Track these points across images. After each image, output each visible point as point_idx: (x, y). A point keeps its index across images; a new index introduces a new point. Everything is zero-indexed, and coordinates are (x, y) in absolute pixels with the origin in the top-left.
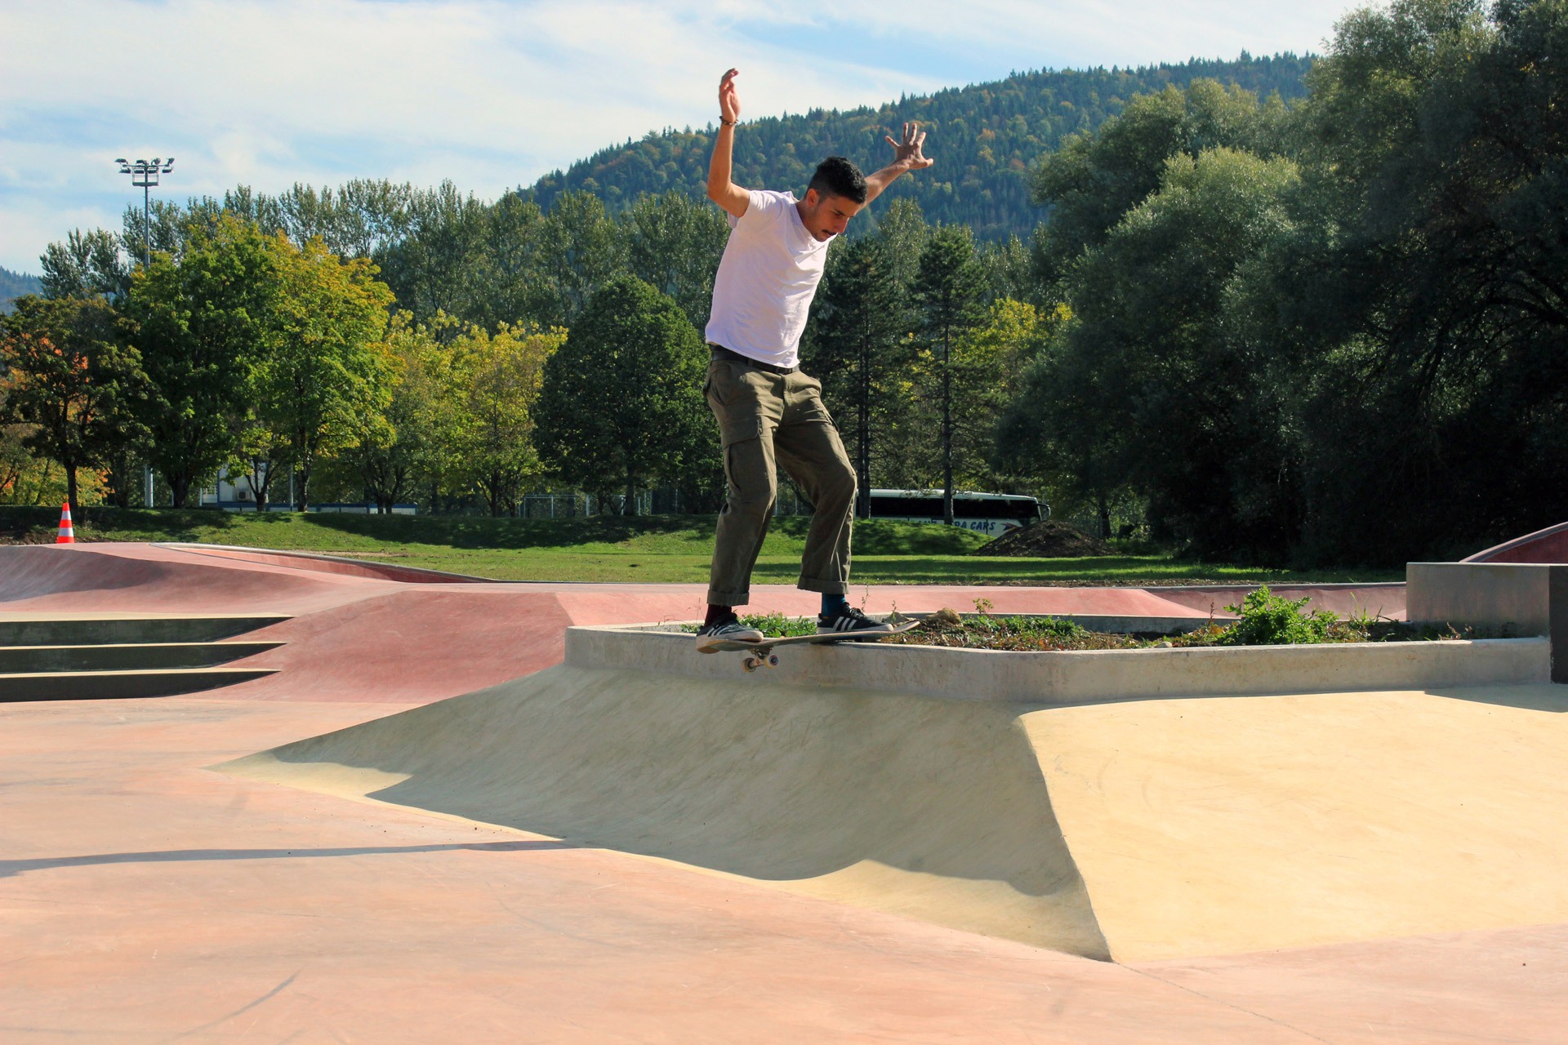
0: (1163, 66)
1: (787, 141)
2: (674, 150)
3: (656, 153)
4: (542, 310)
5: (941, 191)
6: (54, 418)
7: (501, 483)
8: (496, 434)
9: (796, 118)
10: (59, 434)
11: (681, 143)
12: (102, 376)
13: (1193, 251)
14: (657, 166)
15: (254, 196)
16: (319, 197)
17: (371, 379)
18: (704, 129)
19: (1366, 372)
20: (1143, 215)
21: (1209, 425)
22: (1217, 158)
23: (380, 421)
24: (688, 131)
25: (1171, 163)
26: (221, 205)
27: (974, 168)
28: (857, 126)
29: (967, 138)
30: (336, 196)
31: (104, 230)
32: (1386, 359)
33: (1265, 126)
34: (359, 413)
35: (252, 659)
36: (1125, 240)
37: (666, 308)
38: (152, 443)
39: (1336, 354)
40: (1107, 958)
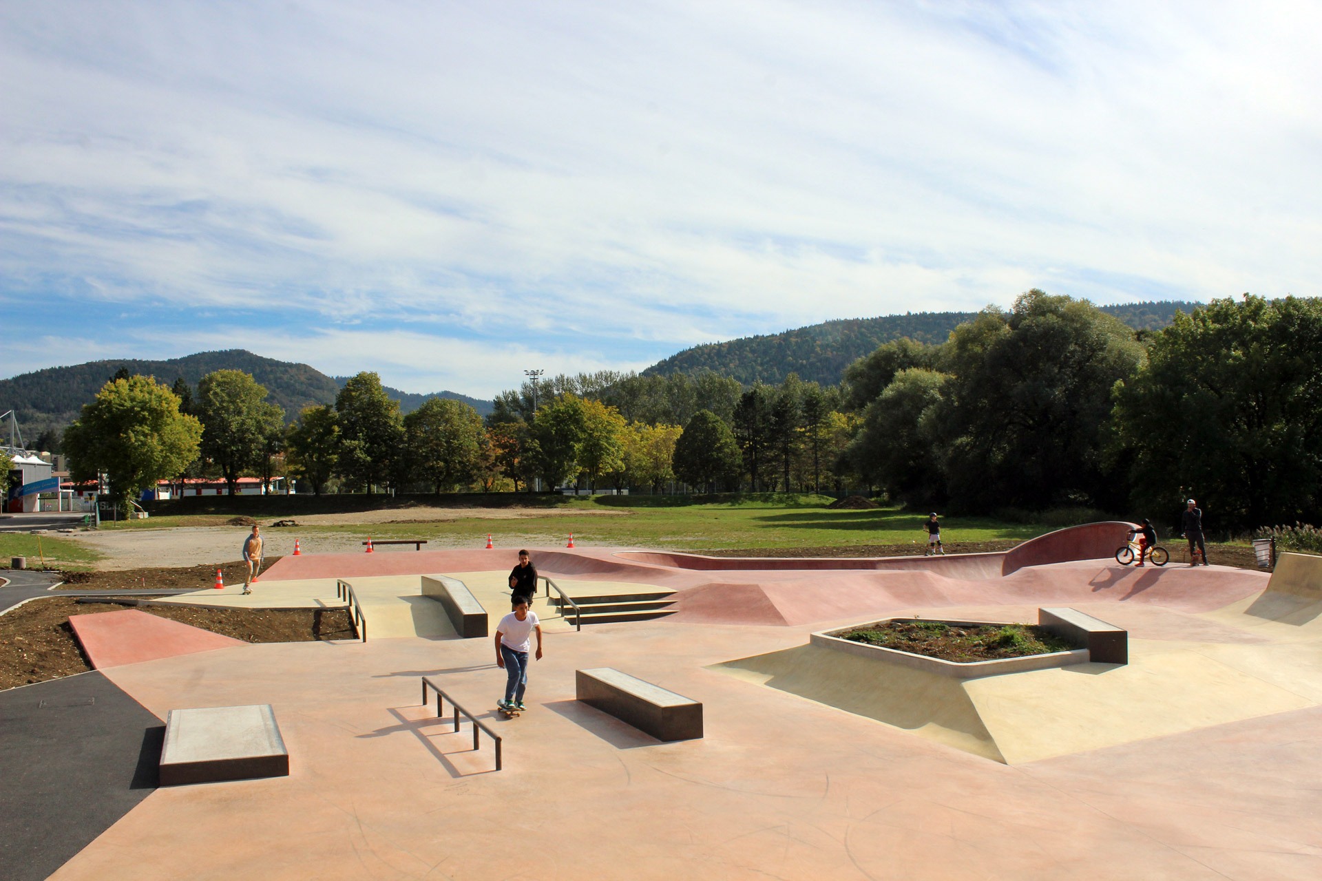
0: (880, 317)
1: (746, 346)
2: (706, 351)
3: (700, 352)
4: (668, 417)
5: (802, 364)
6: (510, 464)
7: (658, 481)
8: (657, 464)
9: (749, 338)
10: (512, 470)
11: (709, 348)
12: (527, 450)
13: (907, 405)
14: (700, 356)
15: (565, 377)
16: (588, 377)
17: (617, 448)
18: (717, 343)
19: (968, 448)
20: (888, 392)
21: (911, 463)
22: (913, 372)
23: (620, 462)
24: (711, 344)
25: (896, 374)
26: (554, 380)
27: (813, 355)
28: (771, 341)
29: (811, 345)
30: (594, 376)
31: (514, 390)
32: (975, 443)
33: (926, 354)
34: (612, 460)
35: (669, 607)
36: (882, 401)
37: (717, 421)
38: (543, 472)
39: (959, 441)
40: (1006, 764)
